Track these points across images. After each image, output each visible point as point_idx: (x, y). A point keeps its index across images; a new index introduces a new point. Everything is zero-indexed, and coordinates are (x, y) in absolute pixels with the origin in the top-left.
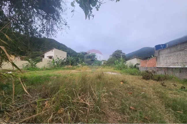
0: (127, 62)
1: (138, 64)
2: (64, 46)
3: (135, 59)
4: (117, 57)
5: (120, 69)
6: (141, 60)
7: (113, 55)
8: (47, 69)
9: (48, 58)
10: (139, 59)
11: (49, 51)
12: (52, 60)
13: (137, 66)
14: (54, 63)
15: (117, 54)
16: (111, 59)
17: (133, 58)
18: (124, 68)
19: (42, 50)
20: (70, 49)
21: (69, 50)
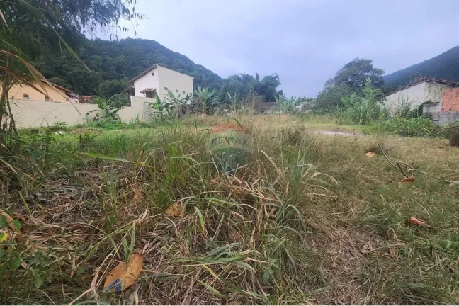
0: (387, 98)
1: (430, 103)
2: (185, 59)
3: (423, 85)
4: (350, 84)
5: (361, 121)
6: (446, 90)
7: (336, 78)
8: (144, 125)
9: (144, 95)
10: (439, 86)
11: (145, 74)
12: (154, 101)
13: (425, 110)
14: (161, 109)
15: (354, 75)
16: (331, 91)
17: (413, 84)
18: (376, 117)
19: (127, 75)
20: (202, 70)
21: (200, 71)
